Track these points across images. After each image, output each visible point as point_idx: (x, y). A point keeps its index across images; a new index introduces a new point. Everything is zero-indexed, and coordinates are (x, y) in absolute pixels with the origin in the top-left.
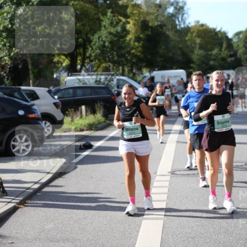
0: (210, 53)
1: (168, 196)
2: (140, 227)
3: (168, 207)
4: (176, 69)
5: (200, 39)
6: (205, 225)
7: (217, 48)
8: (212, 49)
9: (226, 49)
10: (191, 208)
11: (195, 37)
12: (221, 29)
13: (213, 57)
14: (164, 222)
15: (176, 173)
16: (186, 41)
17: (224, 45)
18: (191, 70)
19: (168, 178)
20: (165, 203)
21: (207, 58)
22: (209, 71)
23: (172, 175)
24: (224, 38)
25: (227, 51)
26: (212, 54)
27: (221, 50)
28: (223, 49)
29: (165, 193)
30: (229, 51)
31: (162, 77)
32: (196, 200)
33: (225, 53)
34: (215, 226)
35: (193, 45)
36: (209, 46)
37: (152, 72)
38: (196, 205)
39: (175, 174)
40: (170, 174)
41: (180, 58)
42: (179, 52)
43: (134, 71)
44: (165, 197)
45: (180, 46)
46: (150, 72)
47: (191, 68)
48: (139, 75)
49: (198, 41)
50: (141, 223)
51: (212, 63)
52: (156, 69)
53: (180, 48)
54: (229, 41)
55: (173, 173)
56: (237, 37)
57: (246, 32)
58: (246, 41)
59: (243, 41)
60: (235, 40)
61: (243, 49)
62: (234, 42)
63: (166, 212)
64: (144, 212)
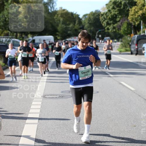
0: (68, 26)
1: (41, 110)
2: (23, 128)
3: (40, 117)
4: (48, 35)
5: (63, 18)
6: (62, 127)
7: (72, 23)
8: (69, 24)
9: (78, 24)
11: (60, 17)
12: (76, 13)
13: (70, 29)
14: (38, 125)
15: (46, 97)
16: (54, 19)
17: (77, 22)
18: (56, 36)
19: (41, 100)
20: (39, 114)
21: (66, 29)
22: (68, 37)
24: (77, 18)
25: (78, 25)
27: (74, 24)
28: (76, 24)
29: (39, 109)
30: (80, 25)
31: (39, 40)
32: (57, 113)
34: (67, 128)
35: (59, 22)
37: (34, 37)
38: (57, 116)
39: (45, 97)
40: (42, 97)
41: (50, 29)
42: (50, 25)
43: (23, 36)
44: (39, 111)
45: (51, 22)
48: (26, 38)
50: (24, 126)
51: (69, 32)
52: (36, 35)
53: (51, 23)
54: (80, 20)
56: (84, 17)
57: (90, 14)
58: (90, 20)
59: (87, 20)
60: (83, 19)
61: (88, 24)
62: (82, 21)
63: (39, 120)
64: (26, 119)
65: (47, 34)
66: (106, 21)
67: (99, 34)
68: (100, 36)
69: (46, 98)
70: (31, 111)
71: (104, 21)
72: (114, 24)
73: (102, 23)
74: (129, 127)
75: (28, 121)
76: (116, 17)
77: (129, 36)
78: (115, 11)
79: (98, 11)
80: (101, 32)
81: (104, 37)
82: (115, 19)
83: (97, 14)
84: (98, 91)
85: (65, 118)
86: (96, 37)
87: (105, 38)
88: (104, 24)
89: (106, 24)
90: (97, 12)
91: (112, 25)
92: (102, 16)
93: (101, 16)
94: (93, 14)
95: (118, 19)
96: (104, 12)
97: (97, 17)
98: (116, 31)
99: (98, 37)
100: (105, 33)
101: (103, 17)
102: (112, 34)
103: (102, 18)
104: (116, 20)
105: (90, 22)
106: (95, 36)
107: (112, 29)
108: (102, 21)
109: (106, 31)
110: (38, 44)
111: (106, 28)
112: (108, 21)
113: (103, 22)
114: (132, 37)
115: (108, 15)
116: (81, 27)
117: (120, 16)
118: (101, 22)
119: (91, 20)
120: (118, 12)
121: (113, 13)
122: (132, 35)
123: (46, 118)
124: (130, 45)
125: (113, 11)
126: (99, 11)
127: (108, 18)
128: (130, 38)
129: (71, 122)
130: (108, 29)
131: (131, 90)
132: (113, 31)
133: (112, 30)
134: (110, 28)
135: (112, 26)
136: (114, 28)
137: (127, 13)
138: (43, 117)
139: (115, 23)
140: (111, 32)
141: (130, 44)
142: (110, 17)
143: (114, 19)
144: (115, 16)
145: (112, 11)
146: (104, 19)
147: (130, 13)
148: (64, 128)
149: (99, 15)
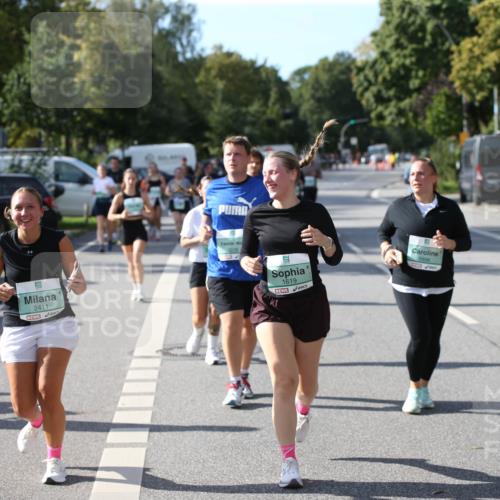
0: (244, 110)
1: (156, 399)
2: (97, 462)
3: (156, 423)
4: (176, 142)
5: (224, 82)
6: (231, 456)
7: (259, 99)
8: (248, 103)
9: (277, 101)
10: (201, 424)
11: (215, 77)
13: (249, 118)
14: (147, 451)
15: (172, 352)
16: (195, 85)
17: (273, 95)
18: (205, 145)
19: (157, 362)
20: (149, 413)
21: (238, 120)
23: (166, 357)
24: (273, 81)
25: (277, 107)
26: (248, 113)
27: (265, 104)
28: (270, 104)
29: (151, 394)
30: (283, 107)
31: (146, 158)
32: (212, 407)
33: (273, 110)
34: (250, 459)
35: (210, 94)
36: (243, 97)
37: (127, 148)
38: (213, 417)
39: (171, 354)
40: (160, 354)
41: (184, 119)
42: (182, 108)
43: (91, 146)
44: (149, 401)
45: (184, 95)
46: (122, 148)
47: (206, 140)
48: (100, 153)
49: (220, 85)
50: (101, 454)
51: (247, 130)
52: (136, 142)
53: (184, 100)
54: (282, 85)
55: (166, 352)
56: (297, 78)
57: (317, 67)
58: (316, 86)
59: (309, 87)
60: (295, 85)
61: (312, 102)
62: (292, 90)
63: (151, 431)
64: (108, 431)
65: (172, 138)
66: (374, 89)
67: (349, 135)
68: (354, 141)
69: (173, 355)
70: (123, 401)
71: (366, 89)
72: (400, 99)
73: (358, 97)
74: (459, 451)
75: (113, 436)
76: (407, 77)
77: (453, 138)
78: (405, 57)
79: (347, 56)
80: (358, 129)
81: (369, 144)
82: (402, 82)
83: (343, 67)
84: (351, 329)
85: (240, 425)
86: (340, 146)
87: (371, 148)
88: (368, 101)
89: (372, 100)
90: (341, 60)
91: (393, 103)
92: (358, 74)
93: (355, 71)
94: (327, 66)
95: (414, 83)
96: (364, 58)
97: (343, 77)
98: (407, 123)
99: (347, 145)
100: (372, 129)
101: (361, 77)
102: (395, 135)
103: (359, 81)
104: (408, 84)
105: (319, 94)
106: (338, 141)
107: (393, 116)
108: (360, 90)
109: (374, 124)
110: (143, 172)
111: (373, 115)
112: (379, 91)
113: (362, 95)
114: (463, 143)
115: (382, 71)
116: (288, 111)
117: (421, 73)
118: (355, 93)
119: (321, 85)
120: (413, 59)
121: (397, 63)
122: (465, 136)
123: (176, 424)
124: (458, 172)
125: (398, 56)
126: (350, 57)
127: (380, 79)
128: (455, 147)
129: (262, 436)
130: (381, 117)
131: (464, 324)
132: (396, 124)
133: (393, 121)
134: (386, 113)
135: (395, 106)
136: (401, 113)
137: (445, 61)
138: (164, 423)
139: (402, 96)
140: (391, 125)
141: (458, 165)
142: (389, 77)
143: (399, 82)
144: (402, 72)
145: (393, 55)
146: (366, 84)
147: (453, 60)
148: (239, 457)
149: (348, 70)
